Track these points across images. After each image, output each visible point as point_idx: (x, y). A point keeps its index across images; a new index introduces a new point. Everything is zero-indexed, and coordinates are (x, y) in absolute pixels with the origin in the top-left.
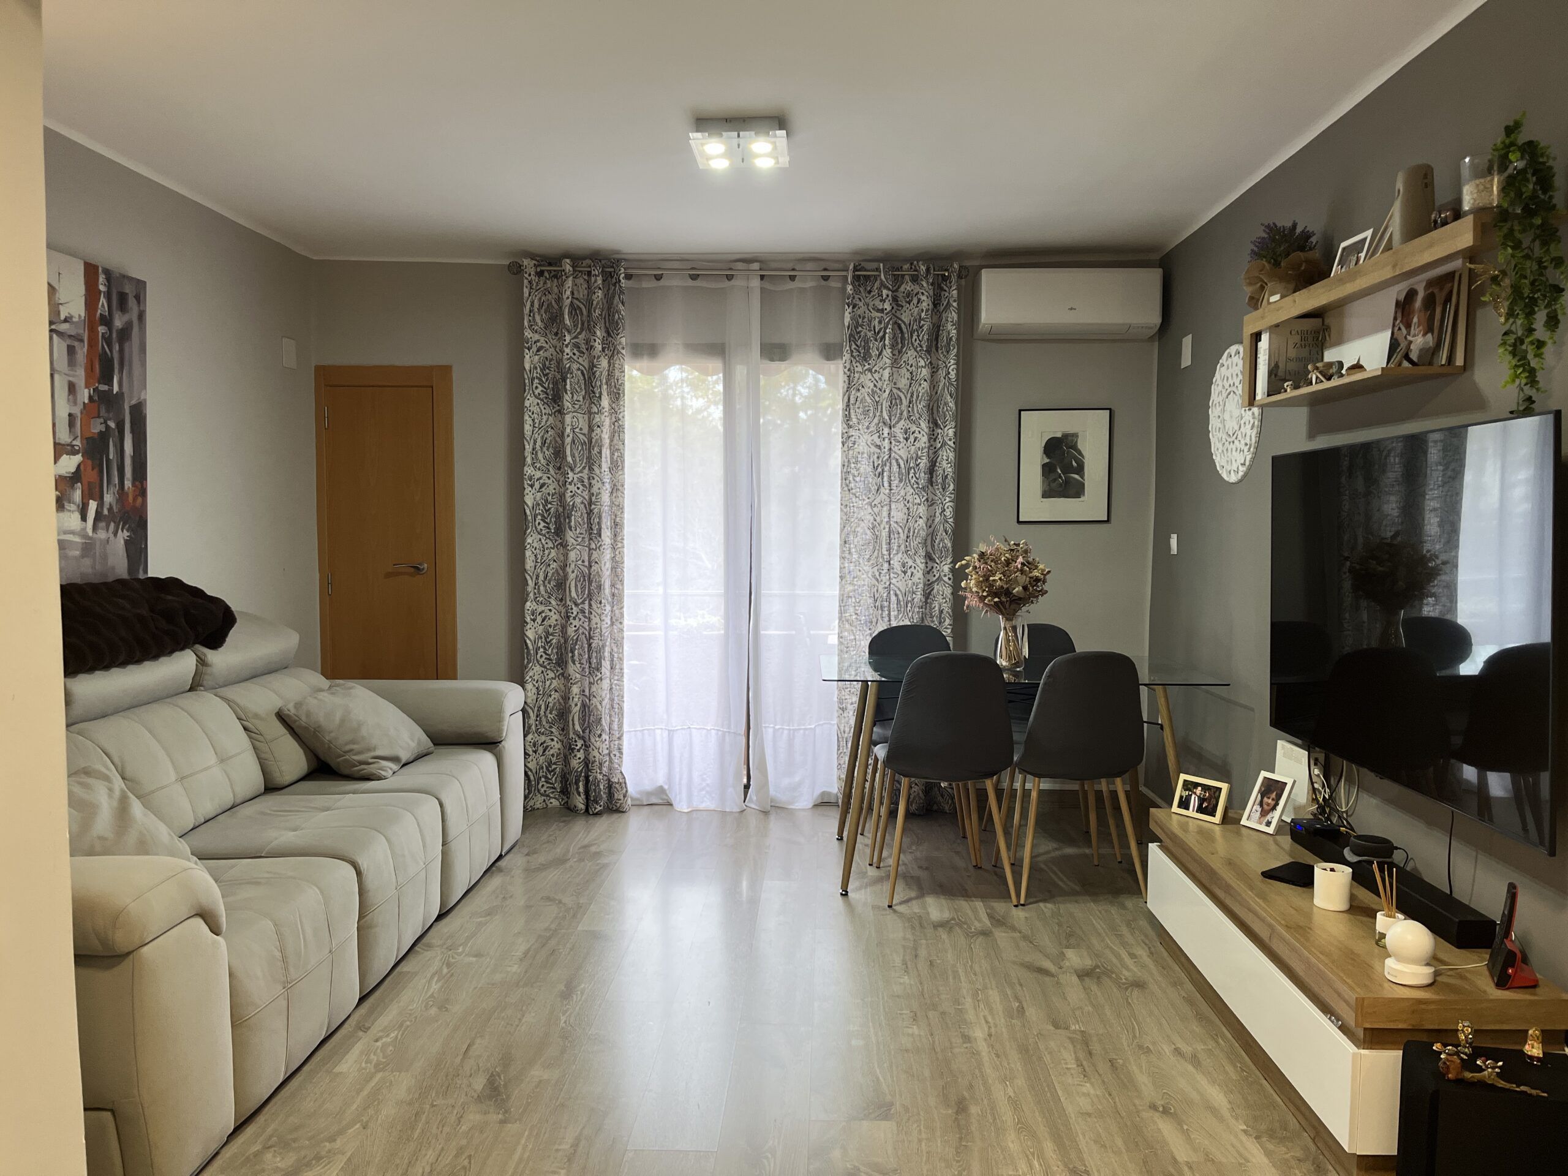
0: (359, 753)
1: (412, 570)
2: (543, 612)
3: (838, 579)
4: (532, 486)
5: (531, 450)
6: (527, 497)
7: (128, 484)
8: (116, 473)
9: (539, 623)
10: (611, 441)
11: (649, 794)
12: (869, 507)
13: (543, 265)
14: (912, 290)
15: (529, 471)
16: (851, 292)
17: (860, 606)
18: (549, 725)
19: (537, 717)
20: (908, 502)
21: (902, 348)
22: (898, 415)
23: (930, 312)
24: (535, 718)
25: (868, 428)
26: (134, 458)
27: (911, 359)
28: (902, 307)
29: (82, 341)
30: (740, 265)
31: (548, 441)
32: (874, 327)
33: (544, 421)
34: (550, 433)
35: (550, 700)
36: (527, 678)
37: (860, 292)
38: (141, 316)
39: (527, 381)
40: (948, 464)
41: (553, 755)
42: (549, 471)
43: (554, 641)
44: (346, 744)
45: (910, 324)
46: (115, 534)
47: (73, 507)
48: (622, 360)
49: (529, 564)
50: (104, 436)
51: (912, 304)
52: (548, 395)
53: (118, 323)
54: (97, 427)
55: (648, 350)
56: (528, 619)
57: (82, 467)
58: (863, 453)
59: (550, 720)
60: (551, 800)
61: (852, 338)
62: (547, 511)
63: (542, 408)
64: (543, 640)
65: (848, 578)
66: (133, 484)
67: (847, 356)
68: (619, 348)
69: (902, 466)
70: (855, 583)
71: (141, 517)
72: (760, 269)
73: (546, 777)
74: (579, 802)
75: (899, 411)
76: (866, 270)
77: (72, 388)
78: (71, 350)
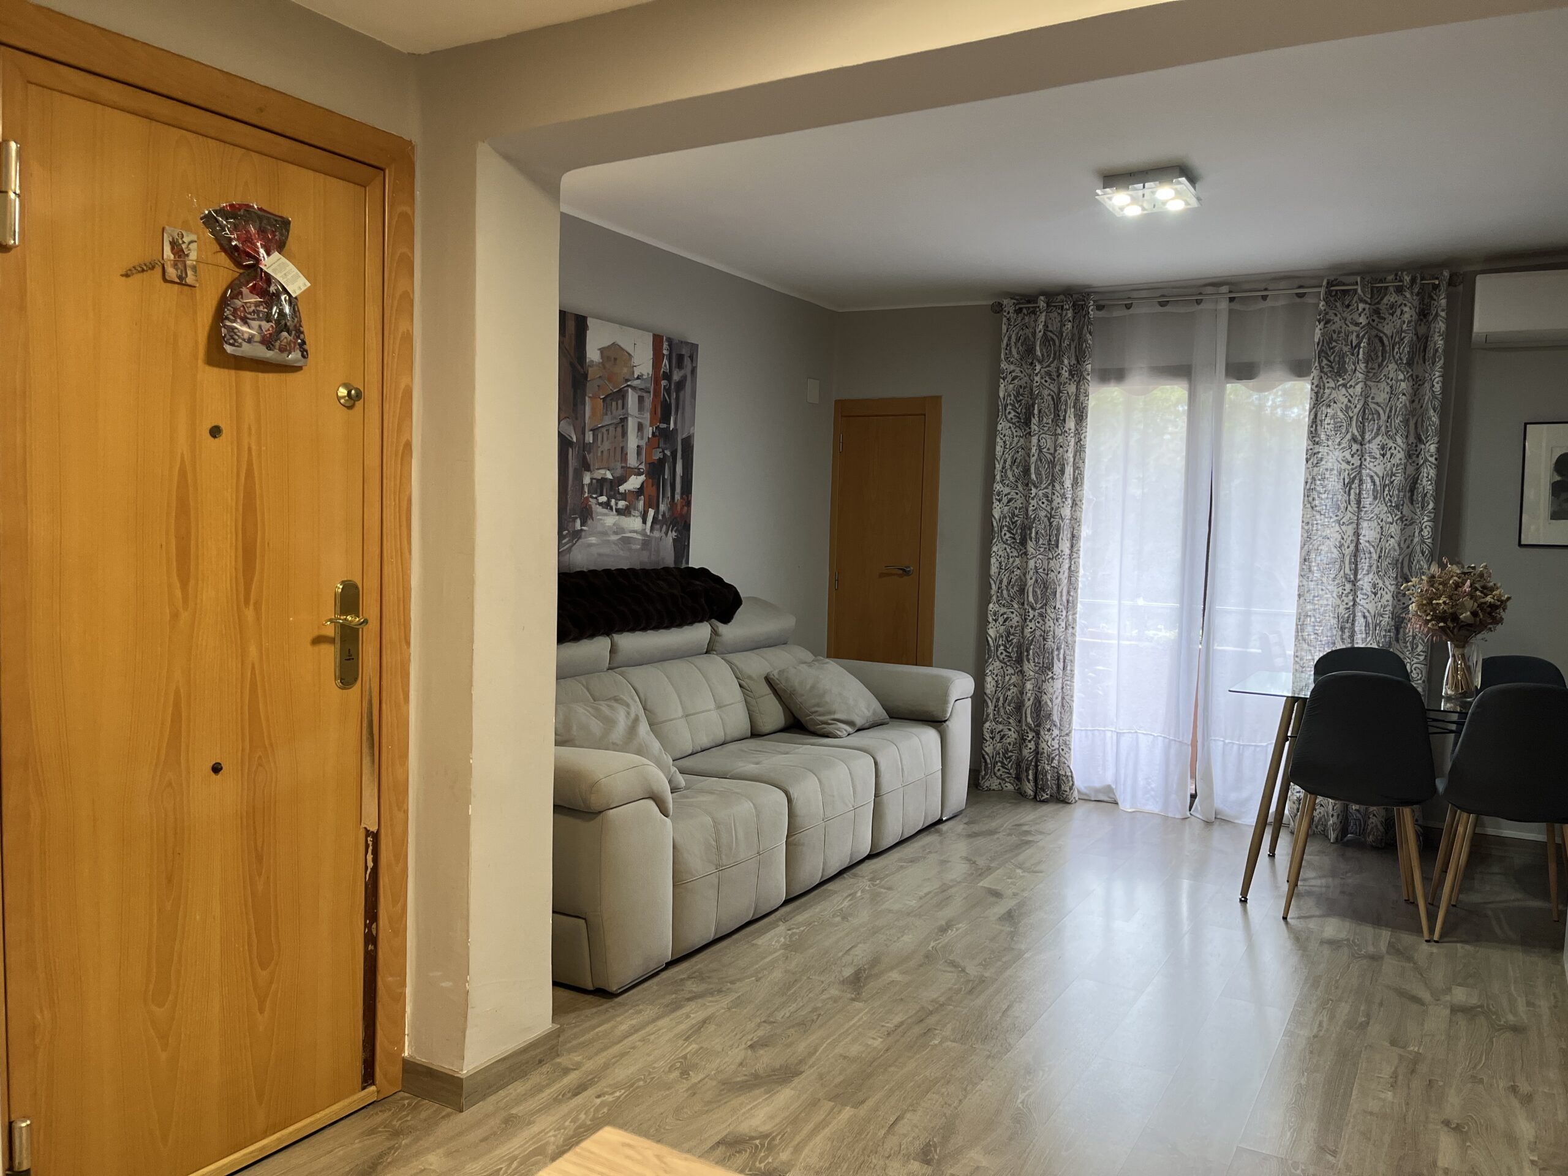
0: (823, 714)
1: (901, 572)
2: (1005, 613)
3: (1296, 598)
4: (1000, 501)
5: (1000, 468)
6: (994, 510)
7: (677, 497)
8: (669, 488)
9: (1001, 623)
10: (1074, 460)
11: (1097, 791)
12: (1337, 525)
13: (1022, 303)
14: (1396, 302)
15: (998, 487)
16: (1323, 308)
17: (1321, 626)
18: (1007, 716)
19: (995, 707)
20: (1382, 521)
21: (1383, 361)
22: (1375, 431)
23: (1413, 323)
24: (993, 708)
25: (1339, 444)
26: (682, 478)
27: (1391, 372)
28: (1385, 319)
29: (649, 392)
30: (1210, 290)
31: (1018, 461)
32: (1352, 342)
33: (1015, 442)
34: (1020, 453)
35: (1009, 693)
36: (988, 671)
37: (1336, 307)
38: (694, 371)
39: (1000, 408)
40: (1428, 481)
41: (1009, 744)
42: (1017, 487)
43: (1015, 640)
44: (814, 706)
45: (1392, 337)
46: (666, 534)
47: (637, 513)
48: (1086, 385)
49: (994, 570)
50: (662, 462)
51: (1395, 315)
52: (1020, 419)
53: (676, 377)
54: (657, 455)
55: (1114, 374)
56: (990, 620)
57: (645, 484)
58: (1332, 470)
59: (1008, 711)
60: (1007, 784)
61: (1322, 354)
62: (1013, 523)
63: (1014, 431)
64: (1004, 639)
65: (1309, 597)
66: (682, 497)
67: (1315, 373)
68: (1085, 374)
69: (1378, 483)
70: (1316, 602)
71: (686, 522)
72: (1230, 292)
73: (1002, 763)
74: (1029, 789)
75: (1376, 426)
76: (1344, 284)
77: (640, 427)
78: (641, 400)
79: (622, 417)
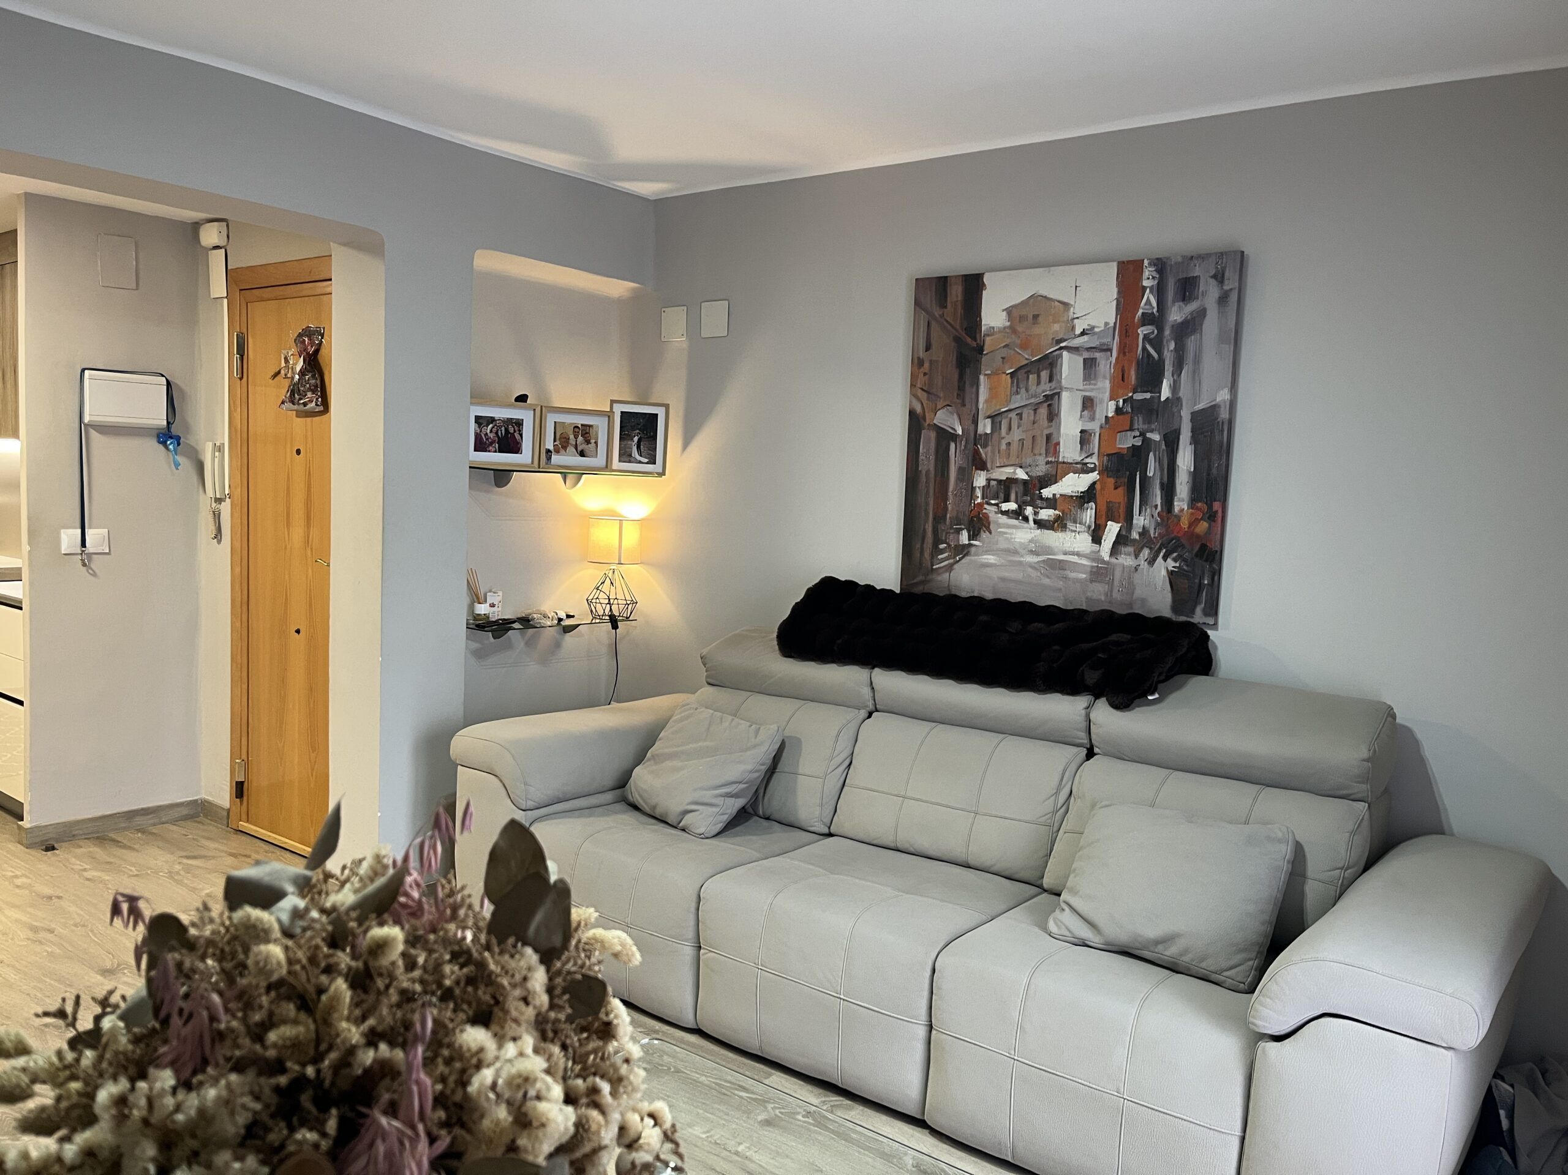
7: (1182, 505)
8: (1158, 492)
26: (1196, 474)
29: (1109, 350)
38: (1226, 297)
46: (1151, 562)
47: (1079, 527)
50: (1138, 454)
53: (1176, 314)
54: (1127, 441)
57: (1098, 486)
66: (1193, 506)
71: (1209, 548)
77: (1088, 404)
78: (1090, 365)
79: (1048, 393)
